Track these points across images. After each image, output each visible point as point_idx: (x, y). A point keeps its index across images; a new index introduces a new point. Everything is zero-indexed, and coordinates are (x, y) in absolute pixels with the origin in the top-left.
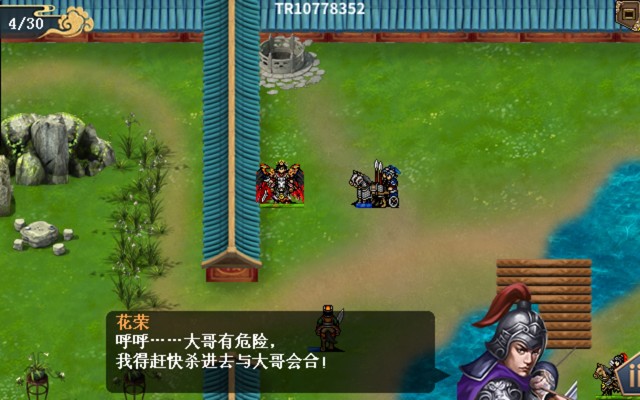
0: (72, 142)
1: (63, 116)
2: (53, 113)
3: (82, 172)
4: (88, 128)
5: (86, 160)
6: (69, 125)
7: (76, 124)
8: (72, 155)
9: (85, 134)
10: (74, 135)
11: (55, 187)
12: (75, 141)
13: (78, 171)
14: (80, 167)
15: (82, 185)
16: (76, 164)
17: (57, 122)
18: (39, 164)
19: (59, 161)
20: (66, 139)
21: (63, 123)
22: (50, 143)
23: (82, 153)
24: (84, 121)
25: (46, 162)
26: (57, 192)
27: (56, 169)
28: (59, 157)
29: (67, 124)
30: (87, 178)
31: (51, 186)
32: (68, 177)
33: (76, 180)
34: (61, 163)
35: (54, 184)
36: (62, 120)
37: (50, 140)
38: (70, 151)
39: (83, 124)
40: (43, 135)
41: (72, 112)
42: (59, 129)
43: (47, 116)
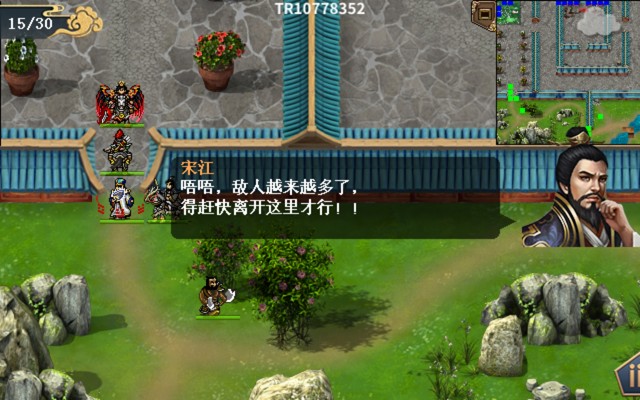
0: (584, 302)
1: (575, 276)
2: (565, 273)
3: (594, 332)
4: (600, 288)
5: (598, 320)
6: (581, 285)
7: (588, 284)
8: (584, 315)
9: (597, 294)
10: (586, 295)
11: (567, 347)
12: (587, 301)
13: (590, 331)
14: (591, 327)
15: (594, 345)
16: (588, 324)
17: (569, 282)
18: (551, 324)
19: (571, 321)
20: (578, 299)
21: (575, 283)
22: (562, 303)
23: (594, 313)
24: (596, 282)
25: (558, 322)
26: (569, 352)
27: (568, 329)
28: (571, 317)
29: (579, 284)
30: (599, 338)
31: (563, 347)
32: (580, 337)
33: (588, 340)
34: (573, 323)
35: (566, 344)
36: (574, 280)
37: (562, 300)
38: (582, 311)
39: (595, 284)
40: (555, 295)
41: (584, 272)
42: (571, 290)
43: (559, 276)
